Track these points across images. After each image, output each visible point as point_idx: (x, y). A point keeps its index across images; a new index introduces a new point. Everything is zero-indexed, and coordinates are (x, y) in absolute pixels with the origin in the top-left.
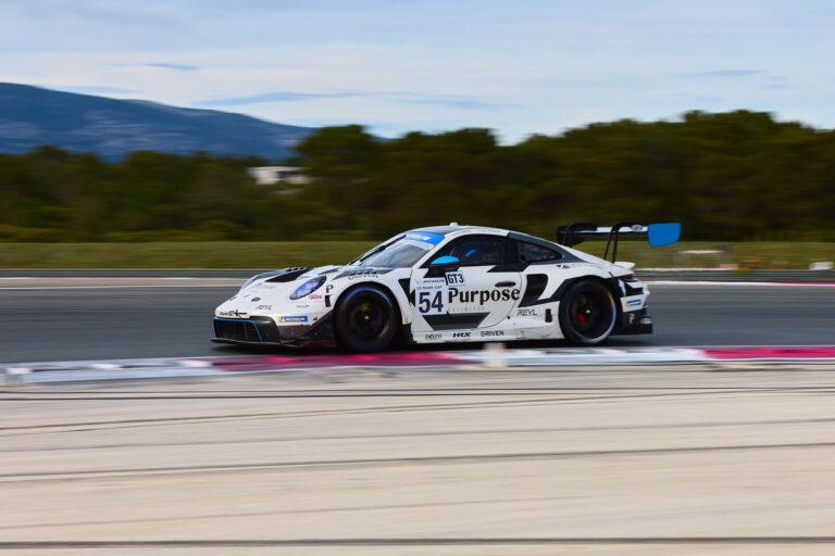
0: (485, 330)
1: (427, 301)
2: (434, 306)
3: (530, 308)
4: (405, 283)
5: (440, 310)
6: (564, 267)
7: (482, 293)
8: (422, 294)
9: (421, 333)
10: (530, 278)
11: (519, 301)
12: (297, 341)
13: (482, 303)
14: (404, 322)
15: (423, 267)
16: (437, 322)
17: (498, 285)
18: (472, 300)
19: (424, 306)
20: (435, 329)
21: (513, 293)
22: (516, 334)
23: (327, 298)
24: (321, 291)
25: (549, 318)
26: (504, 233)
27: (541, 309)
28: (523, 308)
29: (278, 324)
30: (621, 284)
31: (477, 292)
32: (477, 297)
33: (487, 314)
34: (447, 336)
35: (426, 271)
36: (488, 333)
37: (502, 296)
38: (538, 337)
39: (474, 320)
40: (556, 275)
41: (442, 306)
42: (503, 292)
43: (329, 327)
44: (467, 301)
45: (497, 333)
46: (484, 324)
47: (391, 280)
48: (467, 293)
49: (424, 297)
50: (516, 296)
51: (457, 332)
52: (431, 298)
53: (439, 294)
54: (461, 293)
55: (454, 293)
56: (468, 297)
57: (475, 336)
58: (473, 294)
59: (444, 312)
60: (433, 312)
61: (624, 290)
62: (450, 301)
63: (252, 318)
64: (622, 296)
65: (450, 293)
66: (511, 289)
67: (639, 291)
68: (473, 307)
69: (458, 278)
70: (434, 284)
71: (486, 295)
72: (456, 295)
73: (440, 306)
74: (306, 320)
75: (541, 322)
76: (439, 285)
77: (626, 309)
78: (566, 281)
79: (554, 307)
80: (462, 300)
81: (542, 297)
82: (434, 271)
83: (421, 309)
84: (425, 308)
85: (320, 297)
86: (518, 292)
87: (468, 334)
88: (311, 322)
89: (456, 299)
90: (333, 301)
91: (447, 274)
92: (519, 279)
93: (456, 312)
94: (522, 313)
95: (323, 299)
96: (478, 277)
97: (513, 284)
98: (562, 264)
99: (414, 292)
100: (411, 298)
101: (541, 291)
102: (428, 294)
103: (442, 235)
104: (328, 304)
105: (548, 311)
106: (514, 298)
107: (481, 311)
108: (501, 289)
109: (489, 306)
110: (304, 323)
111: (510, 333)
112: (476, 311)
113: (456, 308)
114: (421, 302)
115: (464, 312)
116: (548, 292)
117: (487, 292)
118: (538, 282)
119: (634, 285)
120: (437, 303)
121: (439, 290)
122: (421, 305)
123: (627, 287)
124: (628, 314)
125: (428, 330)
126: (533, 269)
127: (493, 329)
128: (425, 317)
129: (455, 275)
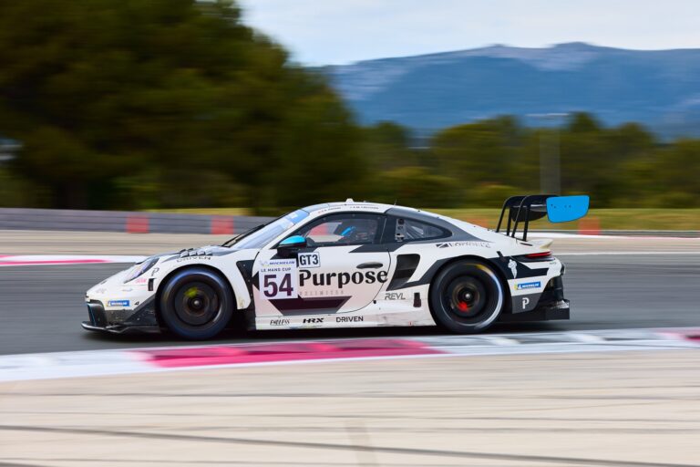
0: (340, 316)
1: (274, 284)
2: (282, 290)
3: (398, 292)
4: (245, 267)
5: (289, 294)
7: (340, 275)
8: (267, 277)
9: (267, 318)
10: (400, 257)
11: (387, 284)
12: (120, 327)
13: (340, 286)
14: (239, 308)
15: (274, 247)
16: (286, 306)
17: (361, 267)
18: (329, 283)
19: (270, 289)
20: (285, 315)
21: (379, 275)
22: (378, 320)
23: (151, 281)
24: (147, 276)
25: (417, 303)
26: (382, 208)
27: (409, 293)
28: (390, 292)
29: (106, 308)
30: (512, 265)
31: (334, 275)
32: (335, 280)
33: (349, 298)
34: (296, 321)
35: (275, 252)
36: (344, 319)
37: (365, 278)
38: (404, 324)
39: (333, 304)
40: (430, 255)
41: (292, 289)
42: (367, 275)
43: (152, 312)
44: (322, 283)
45: (354, 319)
46: (344, 310)
47: (227, 265)
48: (322, 276)
49: (270, 280)
50: (383, 278)
51: (308, 317)
52: (278, 281)
53: (288, 277)
54: (315, 276)
55: (305, 275)
56: (325, 279)
57: (329, 321)
58: (329, 276)
59: (294, 295)
60: (282, 295)
61: (515, 272)
62: (302, 284)
64: (512, 277)
65: (301, 276)
66: (377, 271)
68: (331, 291)
69: (312, 259)
70: (281, 267)
71: (344, 278)
72: (309, 277)
73: (289, 290)
74: (128, 305)
75: (408, 306)
76: (290, 266)
77: (515, 292)
78: (437, 261)
79: (424, 290)
80: (315, 283)
81: (411, 279)
82: (284, 252)
83: (266, 293)
84: (271, 292)
85: (145, 281)
86: (386, 274)
87: (320, 320)
88: (132, 307)
89: (309, 282)
90: (156, 285)
91: (300, 255)
92: (388, 260)
93: (309, 296)
94: (390, 297)
95: (147, 283)
96: (337, 258)
97: (381, 265)
98: (444, 243)
99: (257, 274)
100: (251, 281)
101: (410, 273)
102: (274, 276)
104: (150, 287)
105: (417, 295)
106: (380, 280)
107: (340, 295)
108: (364, 271)
109: (349, 289)
110: (126, 308)
111: (371, 318)
112: (334, 295)
113: (310, 291)
114: (266, 285)
115: (319, 296)
116: (417, 275)
117: (347, 275)
118: (409, 264)
120: (285, 286)
121: (288, 272)
122: (266, 289)
123: (519, 267)
124: (520, 298)
125: (276, 314)
126: (407, 249)
127: (351, 315)
128: (271, 301)
129: (309, 256)
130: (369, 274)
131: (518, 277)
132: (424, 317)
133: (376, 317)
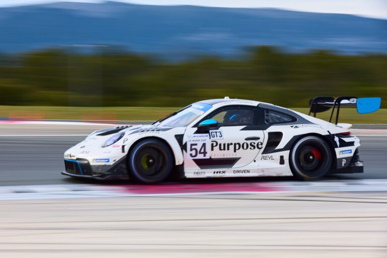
0: (236, 169)
1: (196, 150)
2: (200, 153)
3: (270, 155)
4: (179, 138)
5: (205, 156)
6: (296, 127)
7: (235, 144)
8: (192, 145)
9: (191, 171)
10: (270, 133)
11: (262, 150)
12: (103, 175)
13: (235, 151)
14: (177, 164)
15: (194, 126)
16: (202, 163)
17: (247, 139)
18: (228, 149)
19: (194, 153)
20: (201, 168)
21: (258, 145)
22: (258, 173)
23: (123, 147)
24: (120, 143)
25: (282, 161)
26: (255, 103)
27: (277, 156)
28: (264, 155)
29: (92, 164)
30: (336, 139)
31: (231, 144)
32: (232, 147)
33: (239, 158)
34: (209, 173)
35: (196, 129)
36: (238, 172)
37: (250, 147)
38: (274, 175)
39: (230, 162)
40: (288, 132)
41: (206, 153)
42: (251, 144)
43: (124, 166)
44: (224, 149)
45: (244, 171)
46: (236, 166)
47: (169, 137)
48: (224, 144)
49: (193, 147)
50: (260, 146)
51: (216, 170)
52: (198, 147)
53: (204, 145)
54: (220, 145)
55: (215, 144)
56: (226, 147)
57: (229, 173)
58: (228, 145)
59: (207, 157)
60: (200, 156)
61: (338, 143)
62: (212, 149)
63: (77, 159)
64: (337, 147)
65: (212, 144)
66: (256, 142)
67: (352, 144)
68: (229, 154)
69: (218, 134)
70: (200, 138)
71: (238, 146)
72: (216, 145)
73: (205, 153)
74: (108, 162)
75: (277, 164)
76: (204, 138)
77: (339, 156)
78: (294, 137)
79: (286, 154)
80: (220, 149)
81: (278, 148)
82: (202, 129)
83: (191, 155)
84: (194, 154)
85: (119, 146)
86: (262, 144)
87: (224, 172)
88: (111, 163)
89: (216, 148)
90: (127, 149)
91: (210, 131)
92: (263, 135)
93: (216, 157)
94: (265, 158)
95: (121, 147)
96: (233, 134)
97: (259, 138)
98: (295, 125)
99: (186, 143)
100: (184, 147)
101: (277, 143)
102: (196, 145)
103: (211, 105)
104: (123, 151)
105: (282, 157)
106: (258, 148)
107: (234, 156)
108: (249, 142)
109: (240, 153)
110: (107, 164)
111: (254, 171)
112: (231, 156)
113: (217, 154)
114: (191, 150)
115: (222, 157)
116: (282, 145)
117: (239, 144)
118: (275, 138)
119: (347, 140)
120: (202, 151)
121: (204, 142)
122: (191, 152)
123: (341, 141)
124: (341, 159)
125: (197, 168)
126: (274, 129)
127: (242, 169)
128: (194, 160)
129: (216, 132)
130: (252, 143)
131: (340, 146)
132: (286, 170)
133: (258, 170)
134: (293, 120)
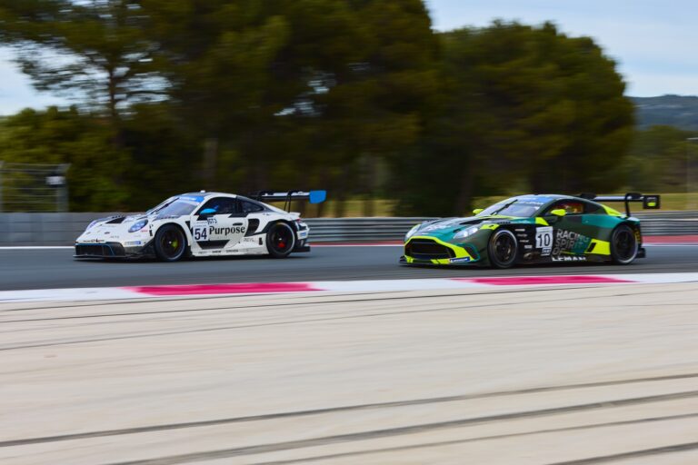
0: (228, 249)
1: (199, 233)
2: (202, 236)
3: (250, 237)
4: (188, 223)
5: (205, 239)
7: (226, 229)
8: (196, 230)
9: (197, 251)
10: (250, 220)
11: (245, 234)
12: (135, 255)
13: (226, 235)
14: (188, 245)
15: (196, 214)
16: (204, 245)
17: (235, 224)
18: (221, 233)
19: (197, 236)
20: (203, 249)
21: (241, 229)
22: (244, 252)
23: (151, 231)
24: (147, 227)
25: (261, 243)
26: (234, 196)
27: (256, 238)
28: (246, 237)
29: (124, 246)
30: (297, 224)
31: (223, 229)
32: (224, 231)
33: (229, 240)
34: (209, 252)
35: (197, 217)
36: (230, 251)
37: (236, 231)
38: (256, 253)
39: (222, 243)
40: (264, 219)
43: (152, 247)
44: (219, 233)
45: (234, 251)
46: (227, 247)
47: (181, 221)
48: (219, 229)
49: (198, 231)
50: (243, 230)
51: (214, 250)
52: (201, 232)
53: (205, 230)
54: (216, 229)
55: (212, 229)
56: (219, 231)
57: (223, 252)
58: (221, 229)
59: (207, 239)
60: (202, 239)
61: (298, 227)
62: (210, 233)
63: (107, 243)
64: (297, 230)
65: (210, 229)
66: (241, 227)
67: (305, 228)
68: (221, 237)
69: (214, 221)
70: (202, 224)
71: (228, 230)
72: (214, 230)
73: (205, 236)
75: (257, 245)
76: (204, 225)
77: (299, 237)
78: (269, 223)
79: (264, 236)
80: (216, 233)
81: (257, 231)
82: (202, 217)
83: (196, 238)
85: (147, 231)
86: (244, 228)
87: (219, 252)
88: (142, 245)
89: (213, 233)
90: (154, 233)
91: (208, 218)
92: (244, 221)
93: (213, 240)
94: (246, 240)
95: (149, 232)
96: (224, 220)
97: (242, 224)
98: (266, 214)
99: (192, 228)
100: (192, 231)
101: (256, 228)
102: (199, 229)
103: (202, 198)
104: (151, 235)
105: (260, 239)
106: (242, 232)
107: (225, 239)
108: (236, 227)
109: (230, 236)
110: (139, 245)
111: (241, 251)
112: (223, 239)
113: (213, 237)
114: (196, 234)
115: (217, 239)
116: (260, 229)
117: (229, 228)
118: (254, 223)
119: (302, 225)
120: (204, 234)
121: (205, 227)
123: (299, 225)
124: (300, 240)
125: (200, 249)
126: (252, 216)
127: (233, 248)
128: (198, 242)
129: (212, 219)
130: (237, 228)
133: (243, 250)
134: (262, 209)
